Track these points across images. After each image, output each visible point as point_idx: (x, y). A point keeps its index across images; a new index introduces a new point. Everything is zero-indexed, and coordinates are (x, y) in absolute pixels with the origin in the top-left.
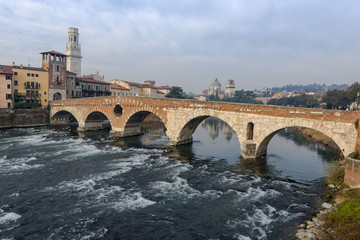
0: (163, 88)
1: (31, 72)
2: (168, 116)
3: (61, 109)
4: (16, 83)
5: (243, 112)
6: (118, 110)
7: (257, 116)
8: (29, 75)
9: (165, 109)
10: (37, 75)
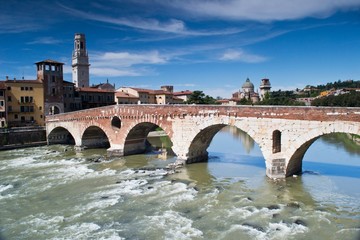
0: (183, 94)
1: (24, 86)
2: (174, 127)
3: (57, 125)
4: (10, 99)
5: (266, 117)
6: (116, 123)
7: (284, 121)
8: (22, 89)
9: (169, 119)
10: (31, 89)
